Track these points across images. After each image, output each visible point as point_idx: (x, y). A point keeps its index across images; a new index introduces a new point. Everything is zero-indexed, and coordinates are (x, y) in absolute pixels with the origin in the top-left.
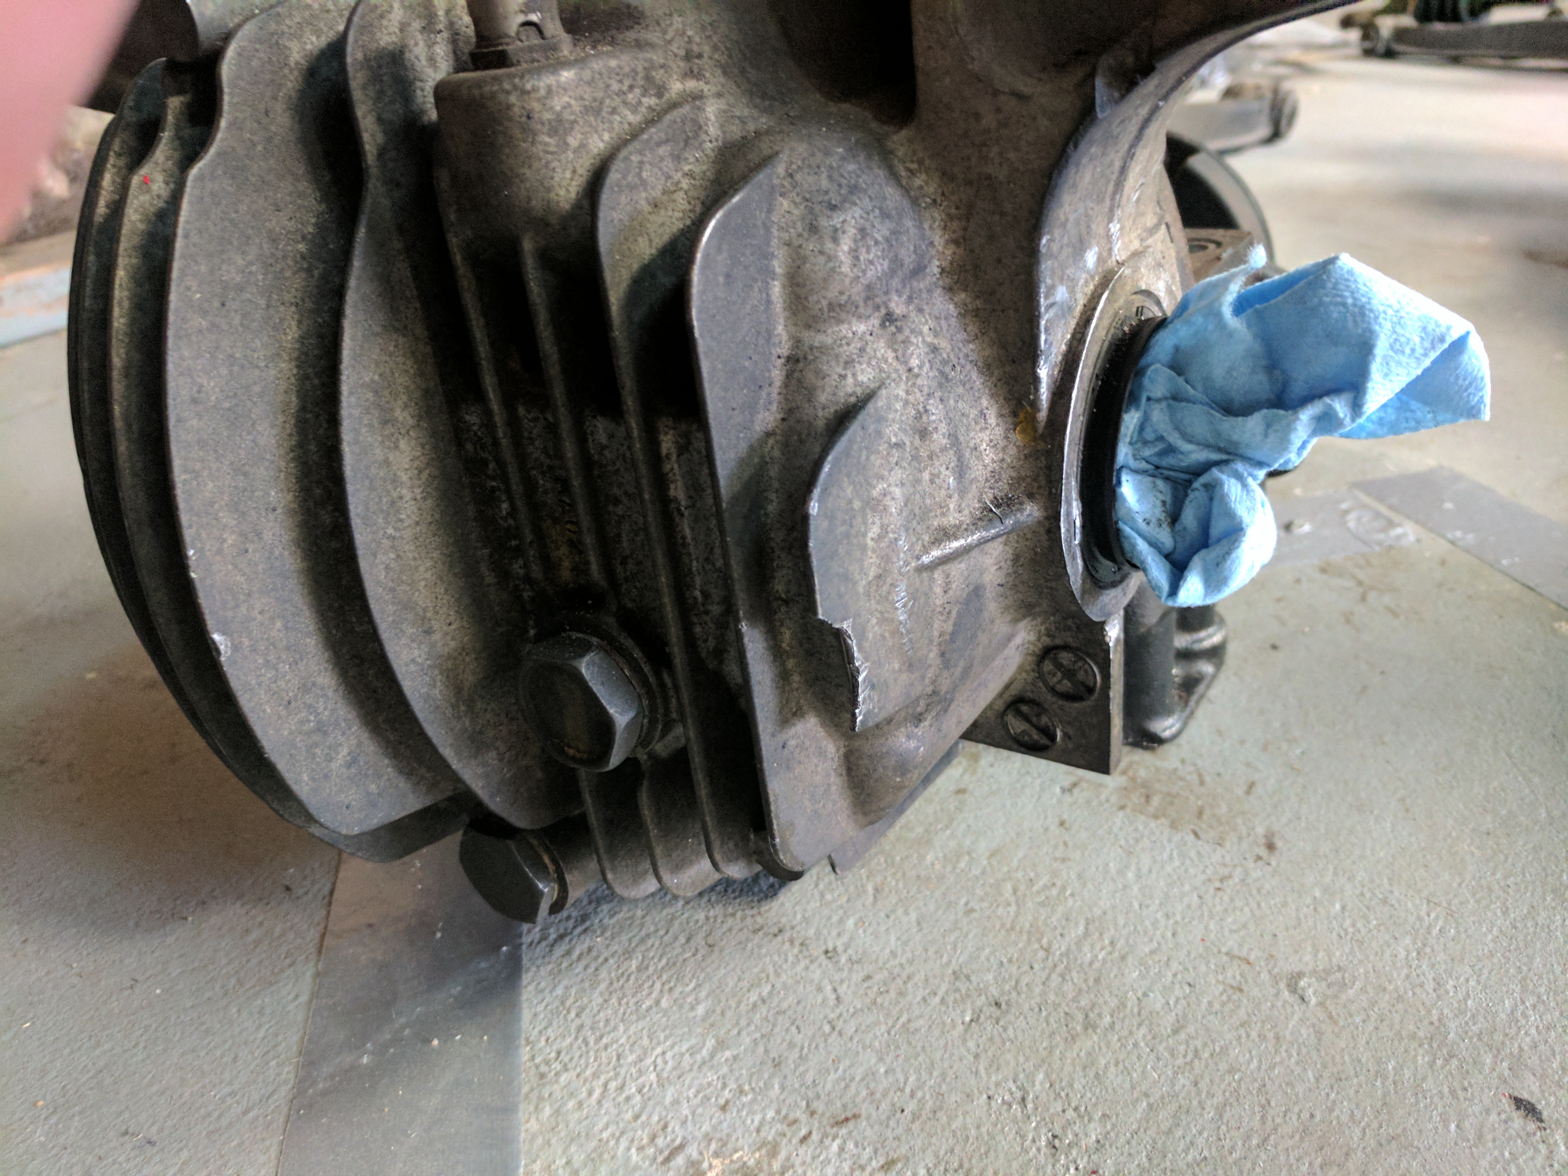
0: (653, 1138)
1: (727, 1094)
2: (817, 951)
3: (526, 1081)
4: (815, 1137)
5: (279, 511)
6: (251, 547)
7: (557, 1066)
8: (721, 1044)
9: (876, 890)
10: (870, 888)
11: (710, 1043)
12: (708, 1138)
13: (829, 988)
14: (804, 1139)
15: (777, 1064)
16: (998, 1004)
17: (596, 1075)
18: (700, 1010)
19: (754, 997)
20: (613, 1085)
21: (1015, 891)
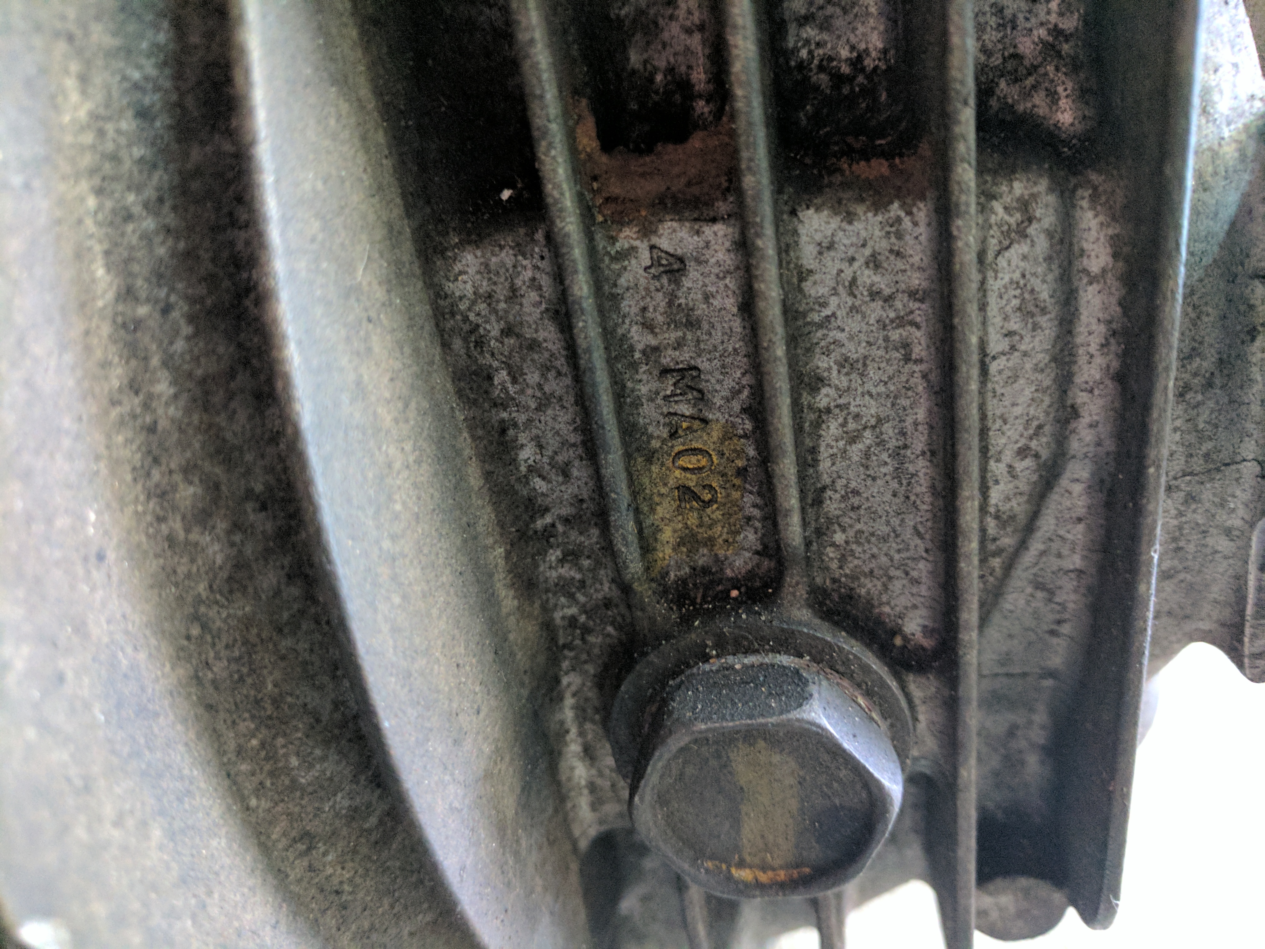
5: (111, 556)
6: (67, 665)
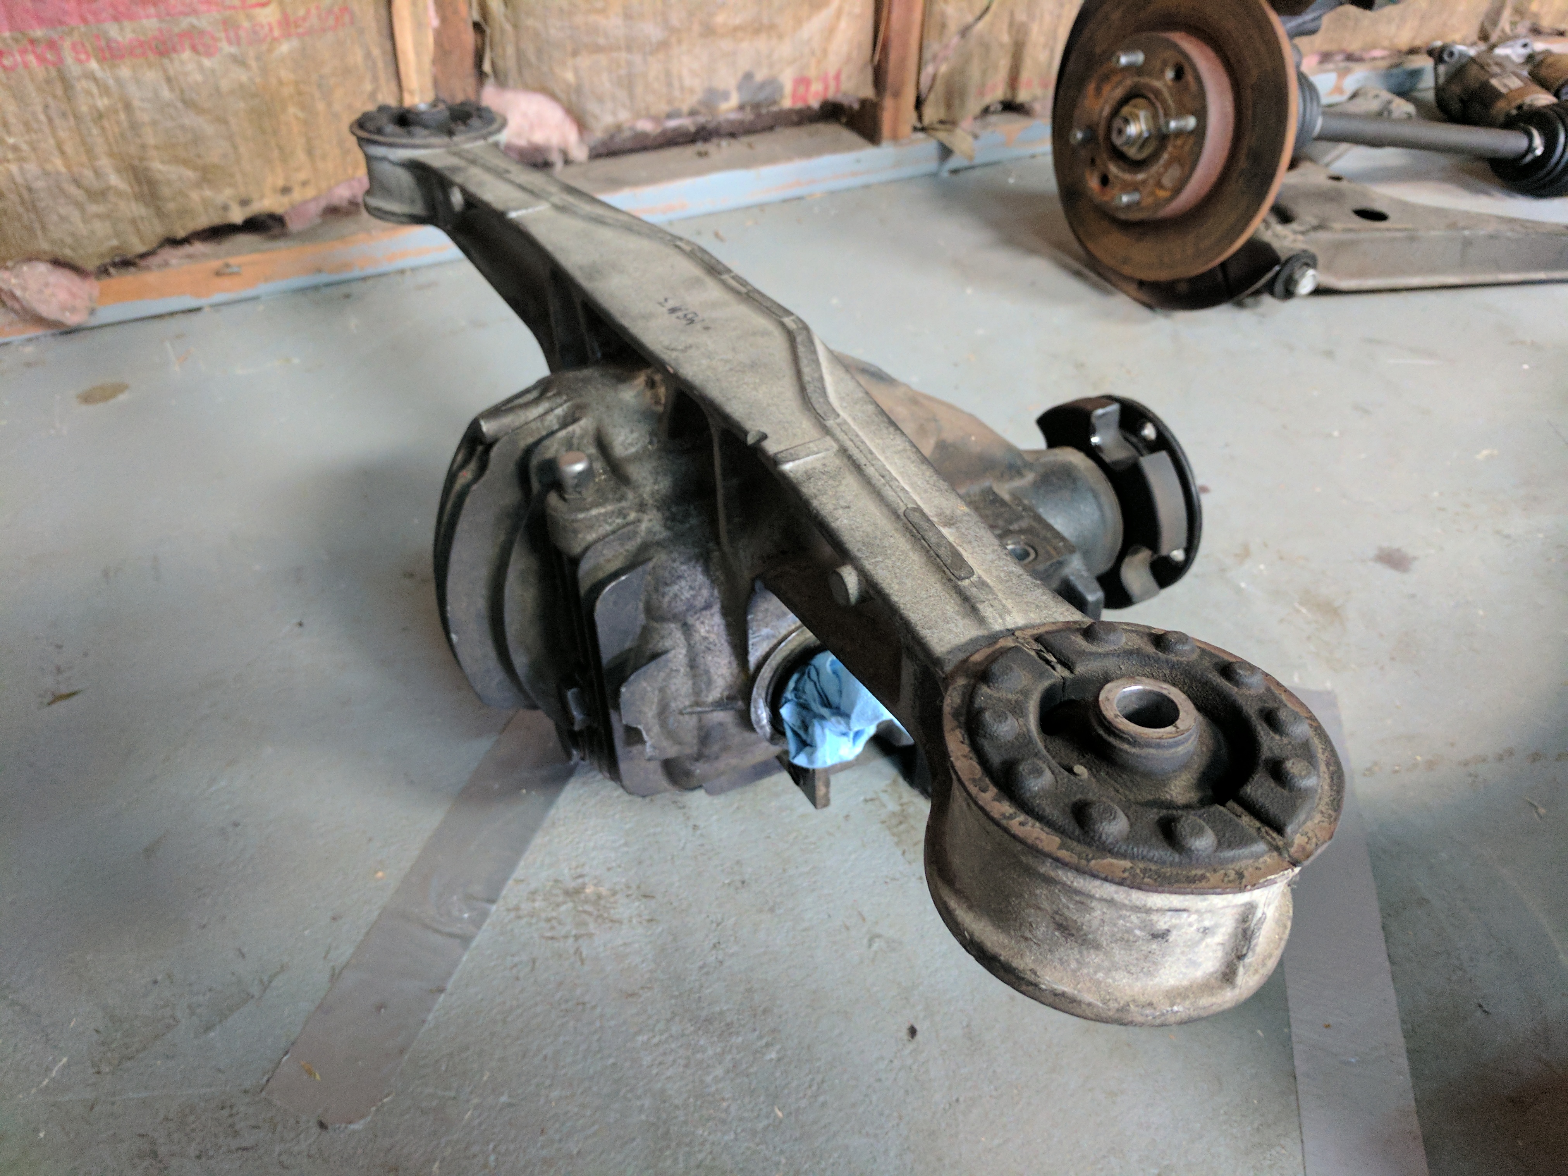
0: (577, 867)
1: (614, 864)
2: (691, 823)
3: (547, 822)
4: (633, 897)
7: (561, 822)
8: (626, 844)
9: (738, 808)
10: (735, 806)
11: (622, 841)
12: (596, 877)
13: (683, 841)
14: (628, 896)
15: (640, 863)
16: (743, 882)
17: (572, 833)
18: (628, 826)
19: (652, 831)
20: (577, 840)
21: (796, 838)
